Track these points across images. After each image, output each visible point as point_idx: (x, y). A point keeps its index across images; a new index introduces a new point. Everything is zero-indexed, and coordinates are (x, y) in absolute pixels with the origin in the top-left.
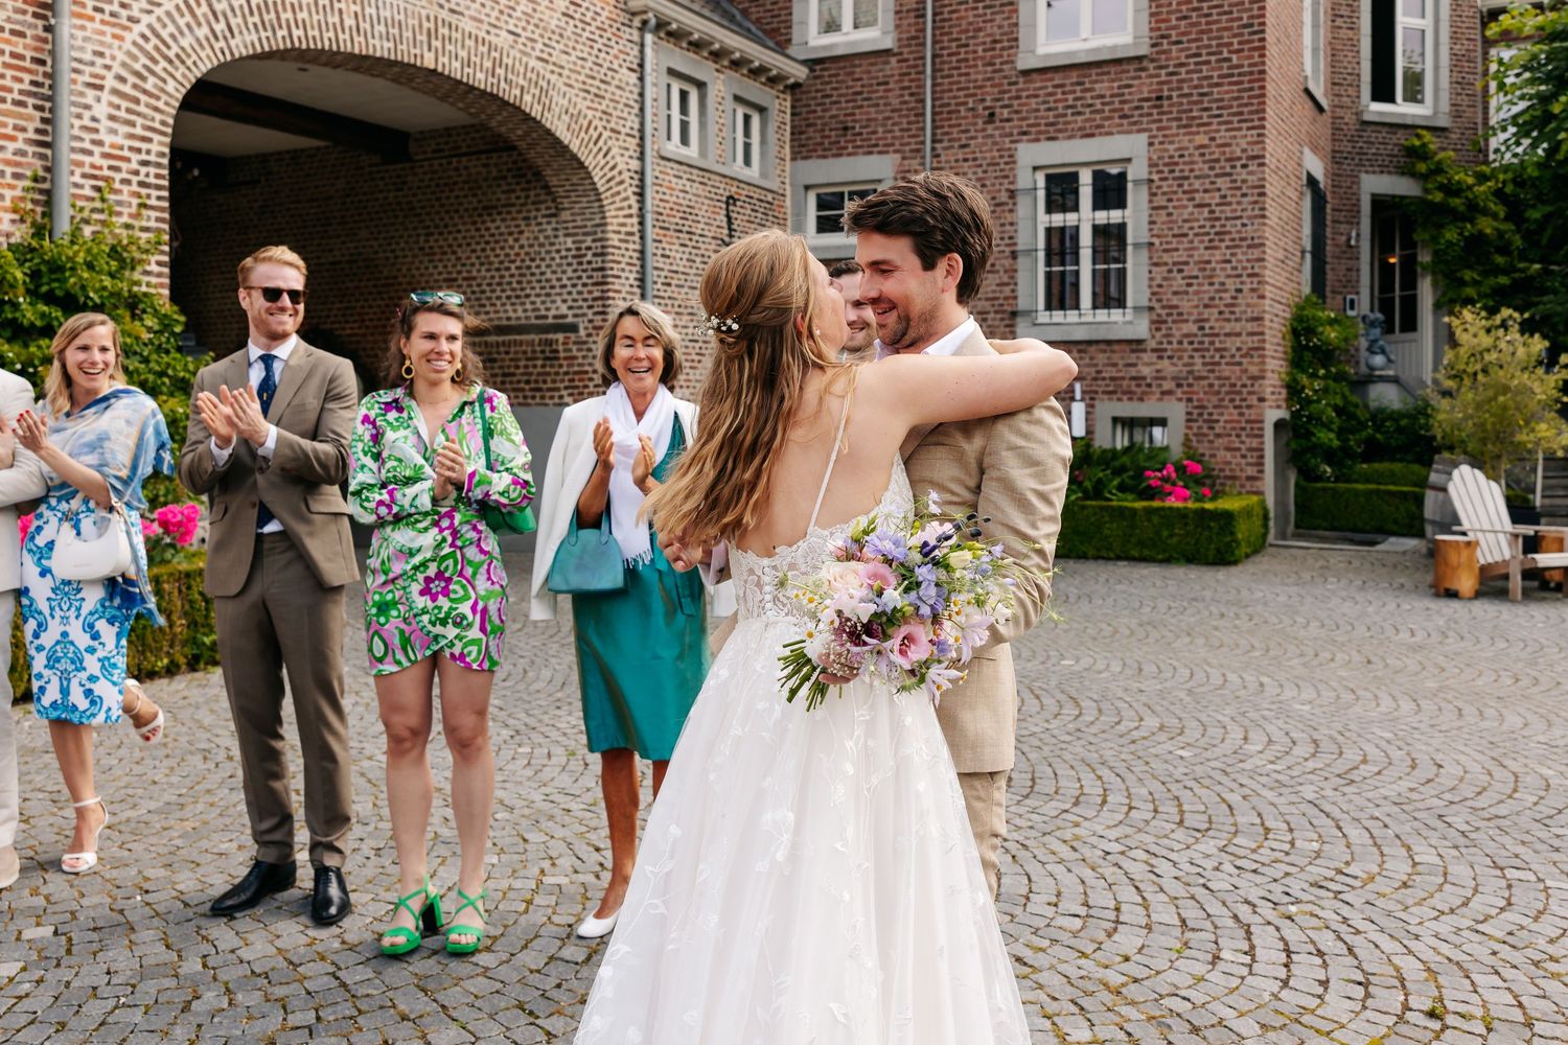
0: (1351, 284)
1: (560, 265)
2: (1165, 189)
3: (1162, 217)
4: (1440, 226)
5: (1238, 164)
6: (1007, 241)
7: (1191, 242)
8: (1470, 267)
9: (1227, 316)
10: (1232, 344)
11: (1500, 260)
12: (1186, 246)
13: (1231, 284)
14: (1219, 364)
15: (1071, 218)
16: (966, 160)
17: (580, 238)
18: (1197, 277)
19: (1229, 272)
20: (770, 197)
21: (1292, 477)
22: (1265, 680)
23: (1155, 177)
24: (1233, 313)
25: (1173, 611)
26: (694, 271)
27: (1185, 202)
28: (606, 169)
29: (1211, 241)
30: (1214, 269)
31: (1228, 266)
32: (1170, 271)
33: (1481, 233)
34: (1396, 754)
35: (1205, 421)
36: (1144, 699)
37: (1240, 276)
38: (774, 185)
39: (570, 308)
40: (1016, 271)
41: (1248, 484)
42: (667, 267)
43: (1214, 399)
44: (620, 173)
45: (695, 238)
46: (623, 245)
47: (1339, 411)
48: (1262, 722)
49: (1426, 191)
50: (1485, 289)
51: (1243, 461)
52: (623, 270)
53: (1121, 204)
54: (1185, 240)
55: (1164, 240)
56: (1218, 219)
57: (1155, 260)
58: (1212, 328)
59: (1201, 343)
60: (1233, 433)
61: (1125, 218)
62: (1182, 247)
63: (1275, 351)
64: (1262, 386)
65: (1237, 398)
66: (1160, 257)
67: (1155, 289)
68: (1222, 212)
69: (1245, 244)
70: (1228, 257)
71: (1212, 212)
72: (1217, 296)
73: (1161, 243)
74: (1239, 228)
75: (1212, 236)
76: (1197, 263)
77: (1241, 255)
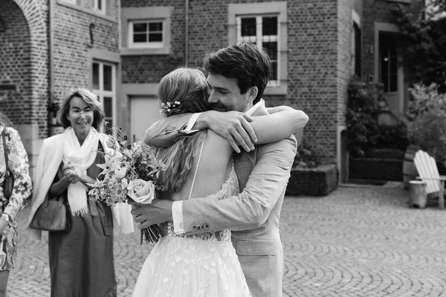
0: (371, 70)
1: (6, 56)
2: (295, 27)
3: (293, 39)
4: (406, 46)
5: (326, 17)
7: (306, 51)
8: (418, 63)
9: (321, 84)
10: (323, 97)
11: (430, 61)
12: (304, 53)
13: (323, 70)
14: (317, 106)
15: (253, 38)
16: (204, 10)
17: (17, 43)
19: (322, 65)
20: (111, 25)
21: (348, 155)
22: (346, 249)
23: (290, 21)
24: (323, 83)
25: (302, 219)
26: (74, 60)
27: (303, 33)
28: (31, 9)
29: (314, 51)
30: (315, 64)
31: (321, 62)
32: (296, 64)
33: (423, 50)
34: (405, 280)
35: (312, 131)
36: (296, 260)
37: (326, 67)
38: (113, 19)
39: (12, 77)
41: (330, 160)
42: (61, 58)
43: (316, 122)
44: (37, 11)
45: (75, 44)
46: (39, 47)
47: (367, 126)
48: (348, 268)
49: (401, 30)
50: (424, 73)
51: (328, 149)
52: (39, 59)
53: (275, 33)
54: (303, 50)
55: (294, 50)
56: (317, 41)
57: (290, 59)
58: (315, 90)
59: (310, 96)
60: (324, 137)
61: (276, 39)
62: (302, 53)
63: (341, 100)
64: (336, 116)
65: (325, 121)
66: (292, 58)
67: (290, 72)
68: (319, 38)
69: (329, 52)
70: (321, 58)
71: (315, 38)
72: (317, 75)
73: (293, 51)
74: (326, 45)
75: (315, 49)
76: (308, 60)
77: (327, 58)
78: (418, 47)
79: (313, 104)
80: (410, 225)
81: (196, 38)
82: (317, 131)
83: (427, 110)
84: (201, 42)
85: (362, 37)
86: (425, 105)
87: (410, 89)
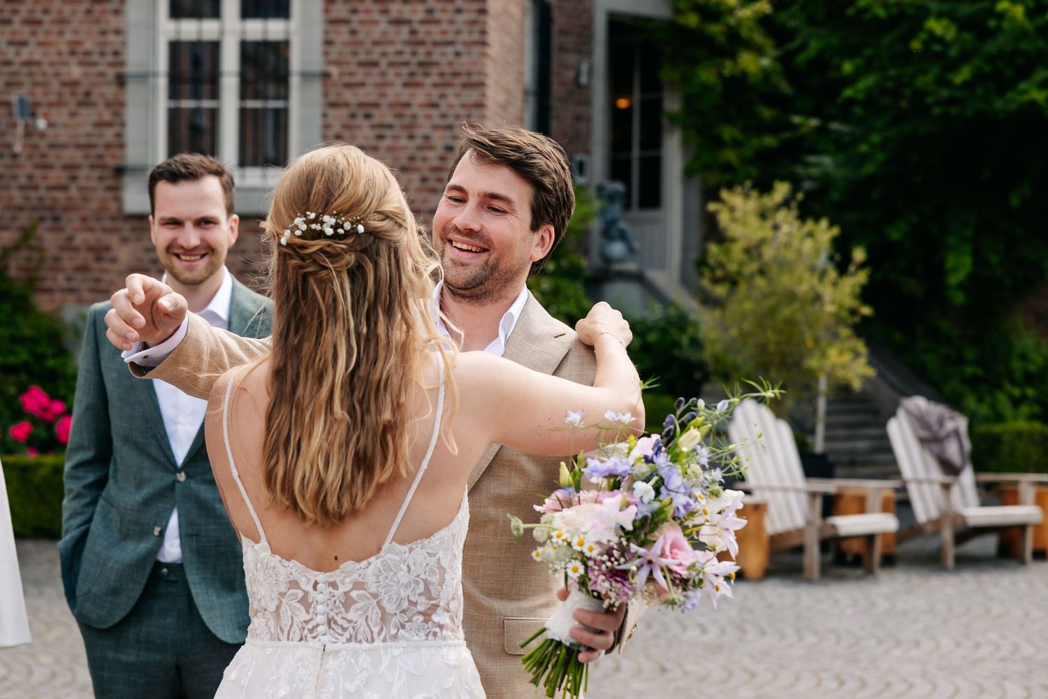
0: (580, 139)
3: (342, 35)
4: (693, 63)
6: (110, 58)
7: (383, 74)
8: (729, 120)
9: (432, 184)
11: (767, 113)
12: (377, 79)
13: (439, 139)
15: (209, 28)
18: (390, 126)
19: (438, 121)
24: (440, 180)
27: (376, 16)
29: (412, 74)
30: (414, 116)
31: (434, 112)
32: (353, 116)
33: (744, 75)
37: (450, 127)
40: (122, 104)
49: (678, 11)
50: (748, 152)
53: (282, 10)
54: (375, 71)
55: (346, 69)
56: (422, 43)
57: (332, 98)
61: (287, 32)
62: (370, 80)
66: (339, 95)
68: (428, 33)
69: (458, 81)
70: (435, 99)
71: (413, 32)
72: (420, 154)
73: (341, 74)
74: (451, 57)
75: (413, 68)
76: (392, 105)
77: (454, 98)
78: (728, 68)
80: (723, 631)
81: (17, 19)
83: (762, 272)
84: (34, 33)
85: (555, 28)
86: (760, 256)
87: (712, 207)
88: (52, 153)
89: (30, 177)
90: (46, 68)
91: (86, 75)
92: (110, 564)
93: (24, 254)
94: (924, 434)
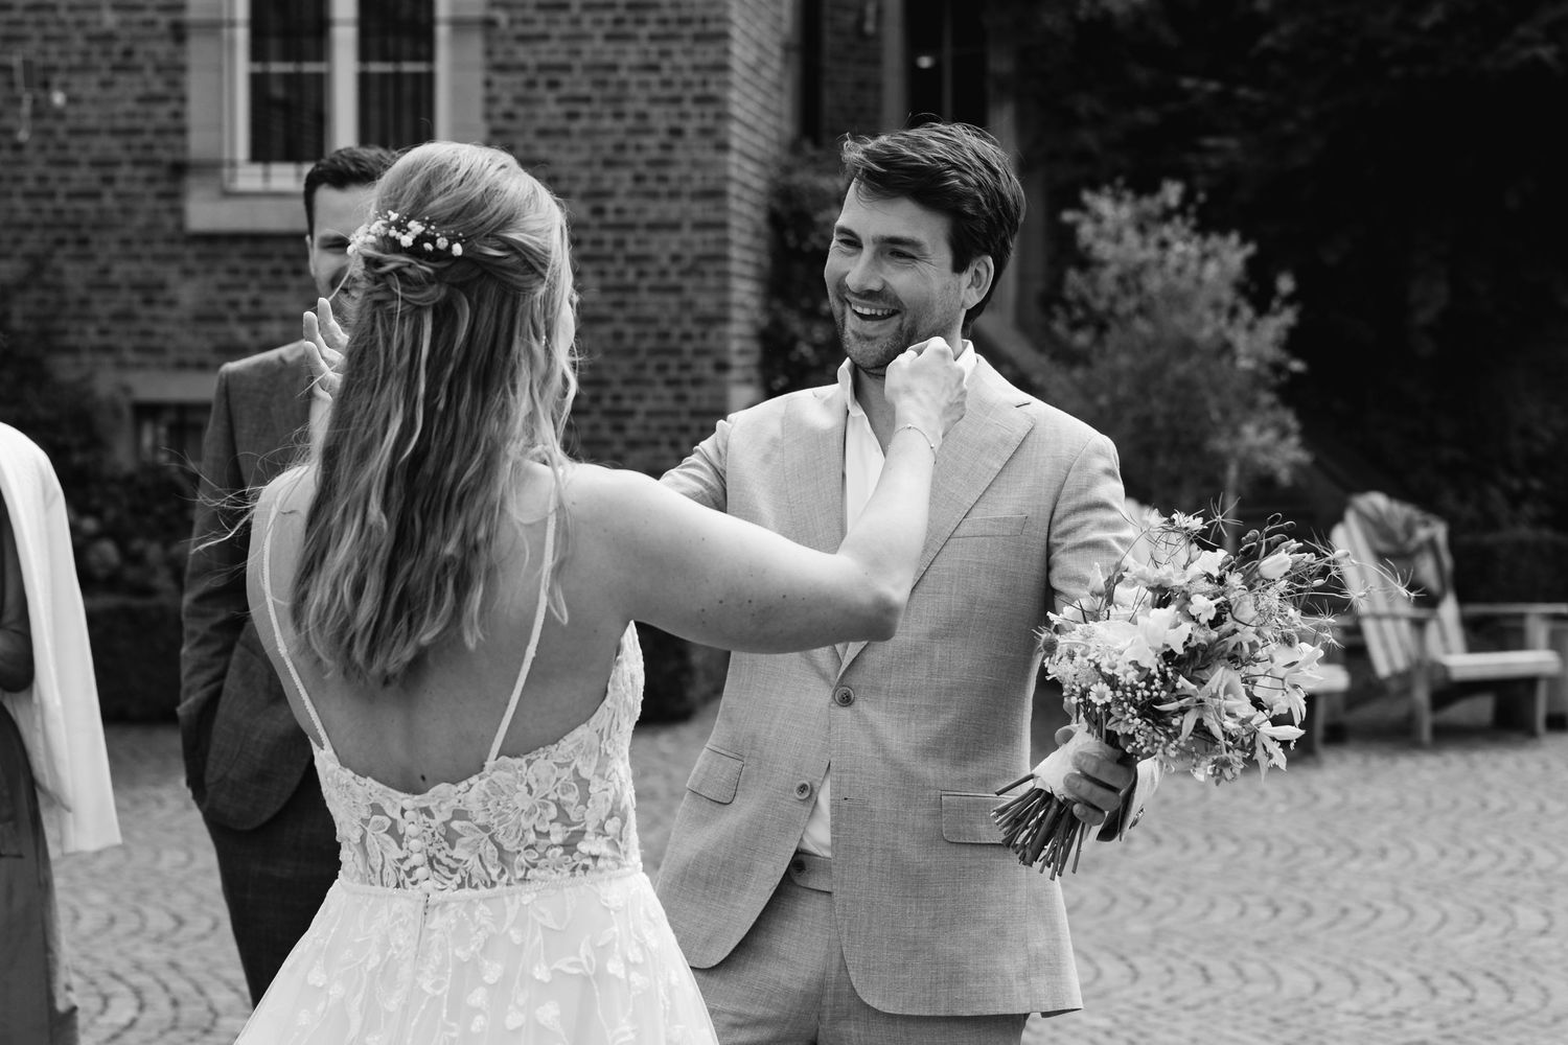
0: (866, 115)
7: (576, 22)
9: (651, 185)
10: (662, 246)
12: (566, 29)
13: (660, 118)
14: (633, 289)
18: (587, 100)
19: (657, 91)
24: (663, 179)
29: (618, 21)
30: (623, 84)
31: (653, 78)
32: (531, 84)
35: (607, 413)
37: (677, 100)
40: (182, 69)
43: (625, 366)
54: (563, 16)
55: (519, 14)
57: (499, 58)
58: (619, 211)
59: (598, 243)
60: (664, 438)
62: (555, 31)
63: (746, 262)
64: (722, 337)
65: (673, 362)
66: (510, 53)
67: (500, 123)
69: (687, 31)
70: (653, 58)
72: (632, 141)
73: (512, 22)
75: (621, 12)
76: (589, 68)
77: (682, 56)
79: (611, 280)
82: (630, 413)
83: (1141, 311)
86: (1140, 288)
87: (1068, 216)
88: (75, 142)
89: (42, 179)
90: (63, 14)
91: (124, 24)
92: (255, 738)
93: (35, 294)
94: (1383, 546)
